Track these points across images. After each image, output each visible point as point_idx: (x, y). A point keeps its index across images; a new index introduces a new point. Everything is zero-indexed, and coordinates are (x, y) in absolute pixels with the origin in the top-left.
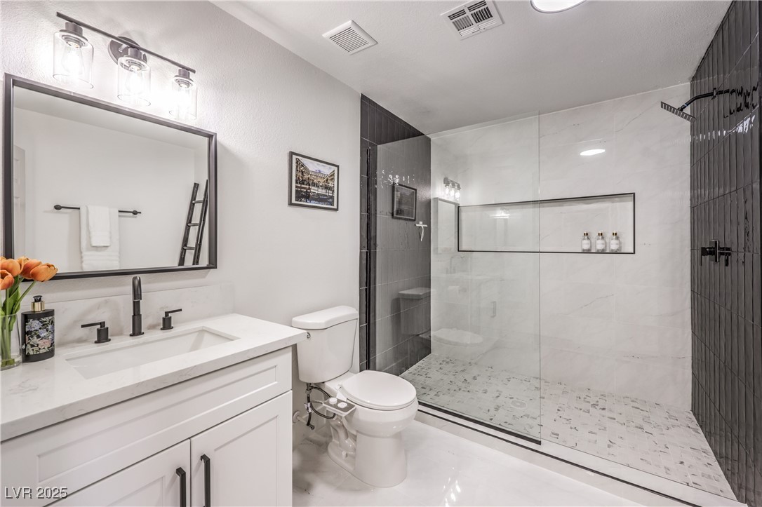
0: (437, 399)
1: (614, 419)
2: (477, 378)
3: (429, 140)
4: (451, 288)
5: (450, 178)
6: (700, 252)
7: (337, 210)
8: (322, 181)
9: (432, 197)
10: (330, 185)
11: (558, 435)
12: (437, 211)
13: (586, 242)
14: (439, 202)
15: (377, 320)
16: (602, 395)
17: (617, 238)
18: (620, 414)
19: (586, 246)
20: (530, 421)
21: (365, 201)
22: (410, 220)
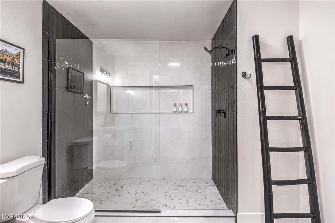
0: (101, 205)
1: (187, 190)
2: (124, 186)
3: (91, 43)
4: (107, 135)
5: (105, 69)
6: (216, 112)
7: (23, 82)
8: (8, 59)
9: (93, 79)
10: (16, 62)
11: (166, 205)
12: (97, 88)
13: (175, 108)
14: (98, 82)
15: (56, 162)
16: (182, 180)
17: (187, 106)
18: (189, 187)
19: (175, 110)
20: (154, 202)
21: (47, 78)
22: (79, 93)
